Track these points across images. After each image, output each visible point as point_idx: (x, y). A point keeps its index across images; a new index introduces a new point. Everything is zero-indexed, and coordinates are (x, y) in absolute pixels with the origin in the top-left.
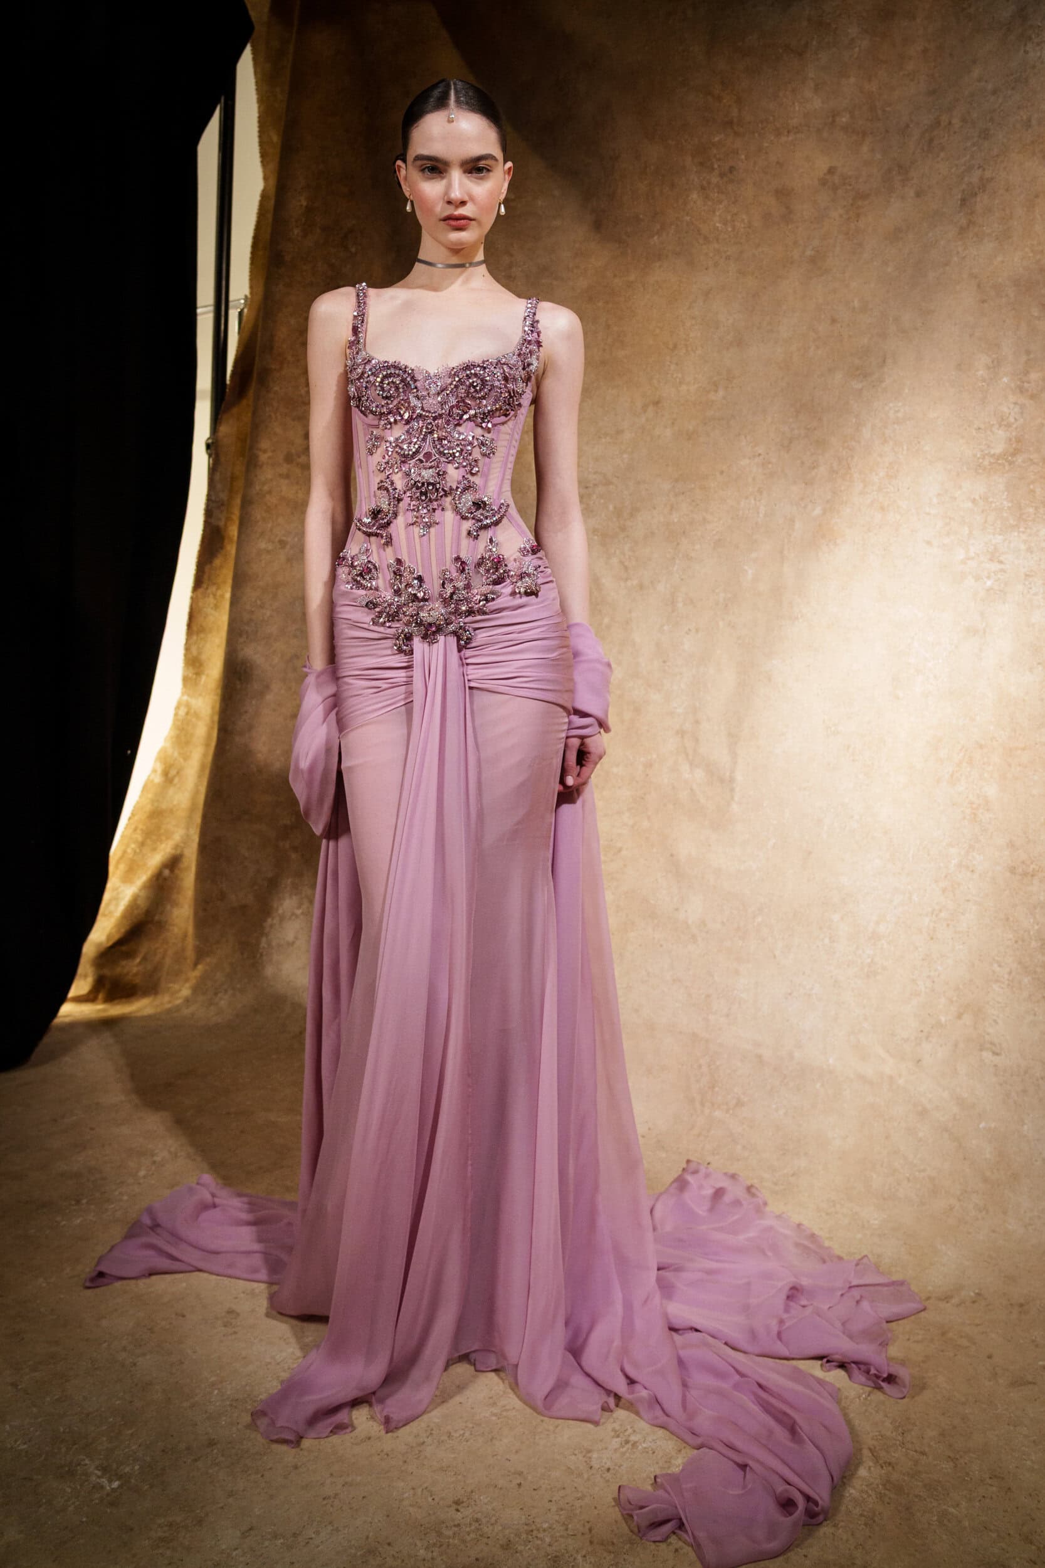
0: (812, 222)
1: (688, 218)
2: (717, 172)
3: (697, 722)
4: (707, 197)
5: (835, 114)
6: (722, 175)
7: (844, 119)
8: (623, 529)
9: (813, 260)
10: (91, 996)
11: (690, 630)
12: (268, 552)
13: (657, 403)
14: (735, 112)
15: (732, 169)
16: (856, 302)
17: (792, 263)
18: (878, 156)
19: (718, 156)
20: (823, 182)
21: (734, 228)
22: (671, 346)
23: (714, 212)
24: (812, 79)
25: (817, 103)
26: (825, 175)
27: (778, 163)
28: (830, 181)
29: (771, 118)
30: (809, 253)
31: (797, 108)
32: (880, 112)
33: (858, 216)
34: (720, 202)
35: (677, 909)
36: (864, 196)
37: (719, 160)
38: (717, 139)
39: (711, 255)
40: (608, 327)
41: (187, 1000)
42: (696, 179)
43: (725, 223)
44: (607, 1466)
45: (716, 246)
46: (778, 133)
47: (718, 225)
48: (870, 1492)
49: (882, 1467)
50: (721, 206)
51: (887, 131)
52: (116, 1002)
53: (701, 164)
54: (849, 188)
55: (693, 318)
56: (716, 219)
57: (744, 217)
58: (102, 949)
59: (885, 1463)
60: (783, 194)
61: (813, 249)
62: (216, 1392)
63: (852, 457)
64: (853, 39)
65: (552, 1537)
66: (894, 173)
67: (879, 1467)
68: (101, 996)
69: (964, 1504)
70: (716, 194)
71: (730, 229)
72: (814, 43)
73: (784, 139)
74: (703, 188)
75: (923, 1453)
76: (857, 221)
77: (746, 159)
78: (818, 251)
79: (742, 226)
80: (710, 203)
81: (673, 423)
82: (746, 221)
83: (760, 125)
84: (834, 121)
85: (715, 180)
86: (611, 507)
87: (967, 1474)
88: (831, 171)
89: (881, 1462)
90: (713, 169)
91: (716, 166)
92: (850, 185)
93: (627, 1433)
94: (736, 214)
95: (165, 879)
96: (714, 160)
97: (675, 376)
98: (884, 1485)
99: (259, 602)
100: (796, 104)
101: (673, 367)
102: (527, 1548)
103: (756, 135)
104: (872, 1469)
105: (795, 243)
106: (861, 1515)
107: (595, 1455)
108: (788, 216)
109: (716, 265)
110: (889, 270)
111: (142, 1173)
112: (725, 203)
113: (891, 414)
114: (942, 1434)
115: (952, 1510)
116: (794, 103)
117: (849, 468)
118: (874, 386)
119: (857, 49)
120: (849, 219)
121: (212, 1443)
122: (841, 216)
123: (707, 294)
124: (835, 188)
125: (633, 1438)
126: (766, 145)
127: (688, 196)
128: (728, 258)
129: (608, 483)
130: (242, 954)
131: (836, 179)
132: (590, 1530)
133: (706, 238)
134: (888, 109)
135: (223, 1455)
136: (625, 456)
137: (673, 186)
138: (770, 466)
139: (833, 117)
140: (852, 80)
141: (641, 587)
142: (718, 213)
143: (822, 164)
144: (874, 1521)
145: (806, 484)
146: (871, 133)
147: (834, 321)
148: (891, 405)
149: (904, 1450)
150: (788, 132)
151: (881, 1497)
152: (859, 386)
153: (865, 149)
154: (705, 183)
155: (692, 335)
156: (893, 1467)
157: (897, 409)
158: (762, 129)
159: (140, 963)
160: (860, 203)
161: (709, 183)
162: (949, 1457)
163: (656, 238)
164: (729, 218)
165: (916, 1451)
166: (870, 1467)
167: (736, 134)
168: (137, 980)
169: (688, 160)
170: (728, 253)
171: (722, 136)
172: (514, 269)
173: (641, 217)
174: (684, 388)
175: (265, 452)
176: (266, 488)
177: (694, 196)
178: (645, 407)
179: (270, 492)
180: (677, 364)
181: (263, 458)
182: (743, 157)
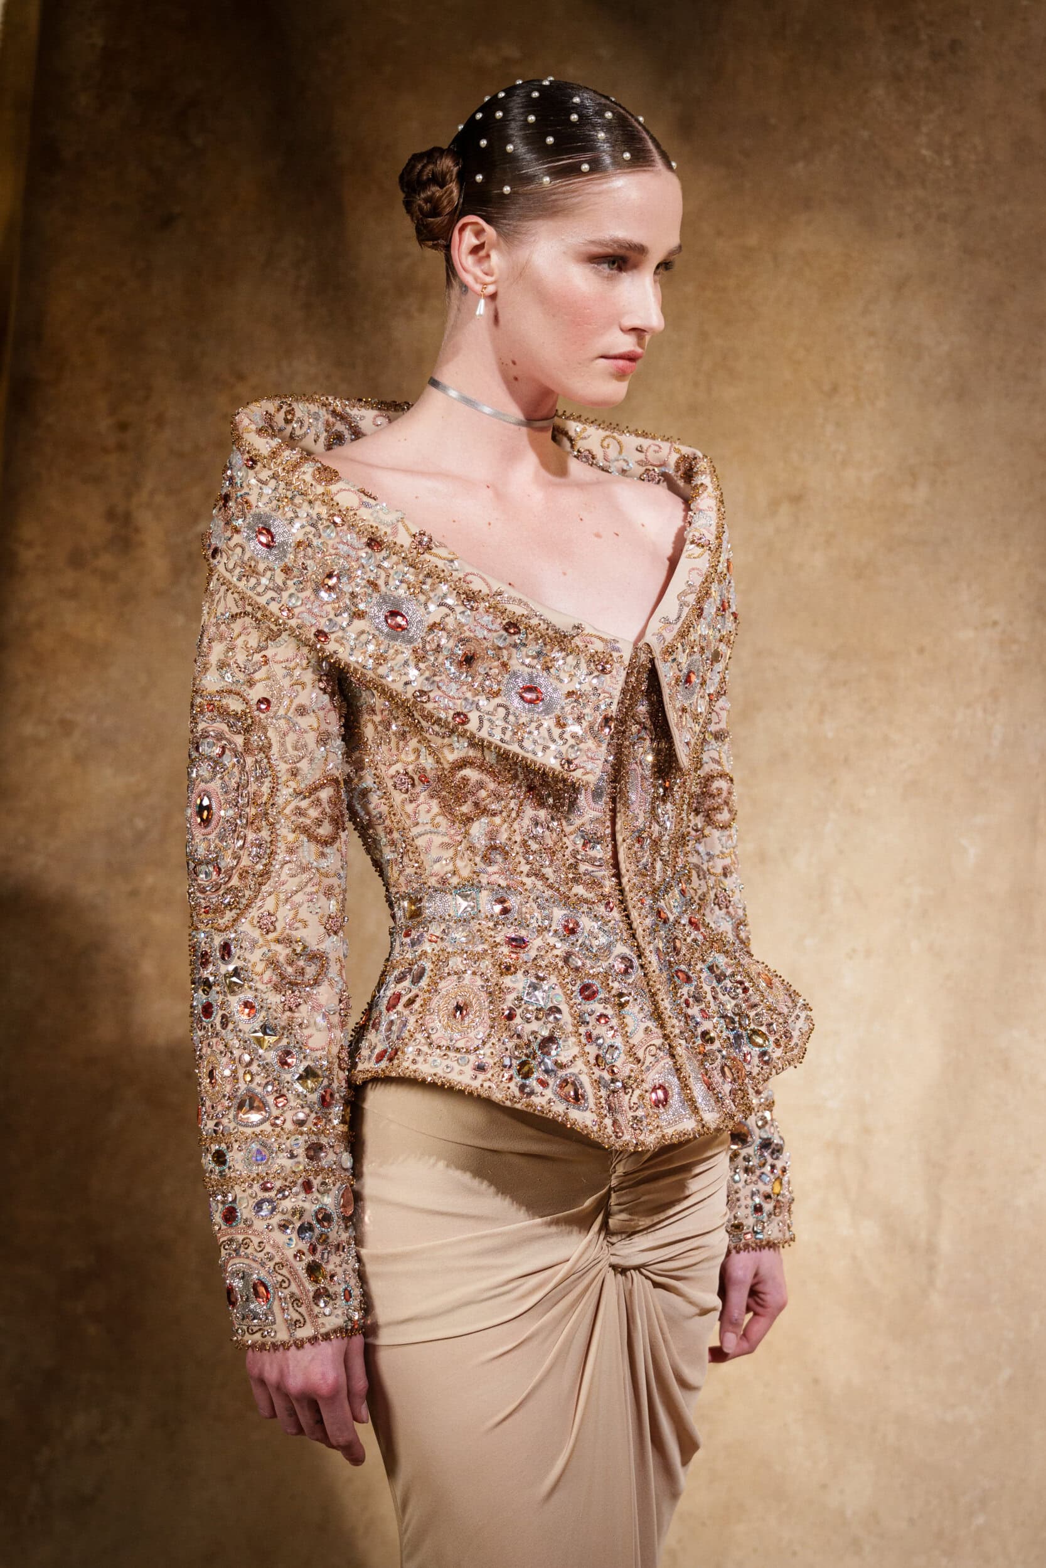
1: (865, 134)
2: (925, 48)
3: (867, 1131)
4: (903, 97)
6: (935, 56)
11: (854, 950)
15: (954, 45)
19: (927, 18)
21: (956, 159)
22: (826, 387)
23: (917, 128)
34: (931, 108)
35: (824, 1486)
37: (931, 24)
39: (909, 209)
42: (883, 58)
43: (939, 152)
45: (920, 193)
47: (924, 152)
50: (932, 116)
53: (895, 30)
55: (872, 333)
56: (922, 140)
57: (977, 140)
70: (922, 92)
71: (948, 163)
74: (897, 78)
79: (973, 157)
80: (909, 109)
81: (827, 542)
82: (980, 149)
85: (921, 64)
90: (918, 42)
91: (923, 37)
94: (961, 134)
96: (919, 23)
97: (833, 447)
109: (918, 229)
112: (940, 109)
123: (900, 286)
127: (866, 91)
128: (942, 218)
133: (899, 175)
137: (837, 67)
138: (1015, 648)
142: (924, 129)
154: (900, 67)
155: (868, 367)
161: (909, 68)
163: (800, 165)
164: (947, 140)
169: (869, 22)
170: (943, 209)
173: (773, 121)
174: (850, 474)
175: (30, 545)
176: (33, 617)
177: (879, 91)
178: (774, 505)
179: (40, 625)
180: (838, 425)
181: (27, 556)
182: (978, 23)
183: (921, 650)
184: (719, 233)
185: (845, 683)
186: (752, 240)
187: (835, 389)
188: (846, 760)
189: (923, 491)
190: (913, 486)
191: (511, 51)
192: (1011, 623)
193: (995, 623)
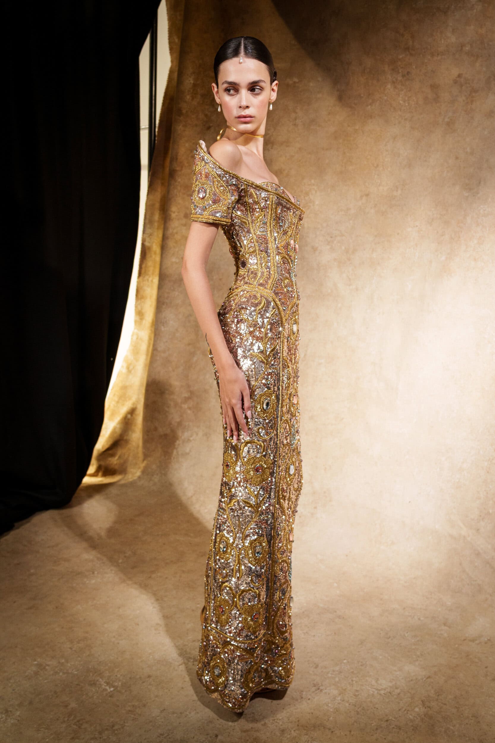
0: (449, 103)
1: (386, 98)
2: (401, 74)
3: (382, 359)
4: (395, 87)
5: (462, 46)
6: (403, 76)
7: (467, 48)
8: (349, 259)
9: (448, 124)
10: (96, 474)
11: (380, 313)
12: (176, 263)
13: (367, 195)
14: (410, 43)
15: (408, 73)
16: (468, 149)
17: (438, 124)
18: (484, 69)
19: (401, 66)
20: (455, 82)
21: (409, 103)
22: (375, 165)
23: (399, 96)
24: (451, 26)
25: (453, 39)
26: (456, 78)
27: (432, 71)
28: (458, 81)
29: (429, 47)
30: (447, 120)
31: (443, 42)
32: (486, 45)
33: (472, 101)
34: (402, 90)
36: (476, 91)
37: (402, 68)
38: (401, 57)
39: (397, 117)
40: (344, 153)
41: (139, 477)
42: (390, 77)
43: (404, 102)
44: (309, 698)
45: (400, 113)
46: (432, 55)
47: (401, 102)
48: (418, 717)
49: (425, 708)
50: (403, 92)
51: (489, 56)
52: (107, 477)
53: (393, 70)
54: (468, 85)
55: (387, 151)
56: (401, 99)
57: (414, 98)
58: (100, 452)
59: (427, 706)
60: (434, 87)
61: (449, 118)
62: (151, 657)
63: (461, 232)
64: (473, 5)
65: (283, 722)
66: (492, 79)
67: (424, 708)
68: (100, 474)
69: (457, 726)
70: (400, 86)
71: (407, 104)
72: (453, 7)
73: (435, 58)
74: (393, 82)
75: (445, 704)
76: (472, 104)
77: (416, 67)
78: (451, 119)
79: (413, 103)
80: (397, 91)
81: (375, 206)
82: (415, 100)
83: (423, 51)
84: (462, 49)
85: (400, 78)
86: (343, 248)
87: (462, 714)
88: (460, 76)
89: (426, 706)
90: (399, 73)
91: (400, 71)
92: (469, 84)
93: (319, 686)
94: (410, 97)
95: (129, 419)
96: (399, 68)
97: (377, 181)
98: (425, 715)
99: (172, 288)
100: (442, 40)
101: (376, 176)
102: (272, 726)
103: (421, 55)
104: (421, 708)
105: (440, 113)
106: (412, 726)
107: (304, 693)
108: (437, 99)
109: (399, 123)
110: (486, 133)
111: (120, 561)
112: (405, 90)
113: (481, 211)
114: (455, 697)
115: (452, 728)
116: (441, 39)
117: (459, 237)
118: (474, 196)
119: (475, 11)
120: (468, 103)
121: (149, 677)
122: (464, 101)
123: (395, 138)
124: (461, 86)
125: (321, 688)
126: (426, 61)
127: (386, 86)
128: (406, 119)
129: (342, 235)
130: (165, 457)
131: (462, 80)
132: (298, 721)
133: (394, 108)
134: (491, 43)
135: (154, 682)
136: (351, 222)
137: (378, 80)
138: (422, 232)
139: (462, 47)
140: (472, 27)
141: (357, 289)
142: (401, 96)
143: (455, 72)
144: (417, 729)
145: (439, 243)
146: (481, 56)
147: (457, 158)
148: (482, 206)
149: (437, 702)
150: (438, 55)
151: (422, 720)
152: (467, 194)
153: (478, 64)
154: (394, 80)
155: (386, 160)
156: (430, 709)
157: (484, 209)
158: (425, 52)
159: (118, 459)
160: (474, 94)
161: (397, 80)
162: (456, 707)
163: (369, 107)
164: (406, 99)
165: (442, 703)
166: (420, 708)
167: (411, 55)
168: (116, 467)
169: (386, 68)
170: (406, 117)
171: (404, 55)
172: (297, 121)
173: (362, 95)
174: (381, 188)
175: (174, 212)
176: (175, 231)
177: (389, 86)
178: (361, 197)
179: (177, 233)
180: (378, 175)
181: (173, 215)
182: (414, 67)
183: (398, 234)
184: (349, 126)
185: (379, 243)
186: (357, 127)
187: (378, 166)
188: (379, 263)
189: (399, 192)
190: (397, 191)
191: (296, 80)
192: (421, 226)
193: (417, 226)
